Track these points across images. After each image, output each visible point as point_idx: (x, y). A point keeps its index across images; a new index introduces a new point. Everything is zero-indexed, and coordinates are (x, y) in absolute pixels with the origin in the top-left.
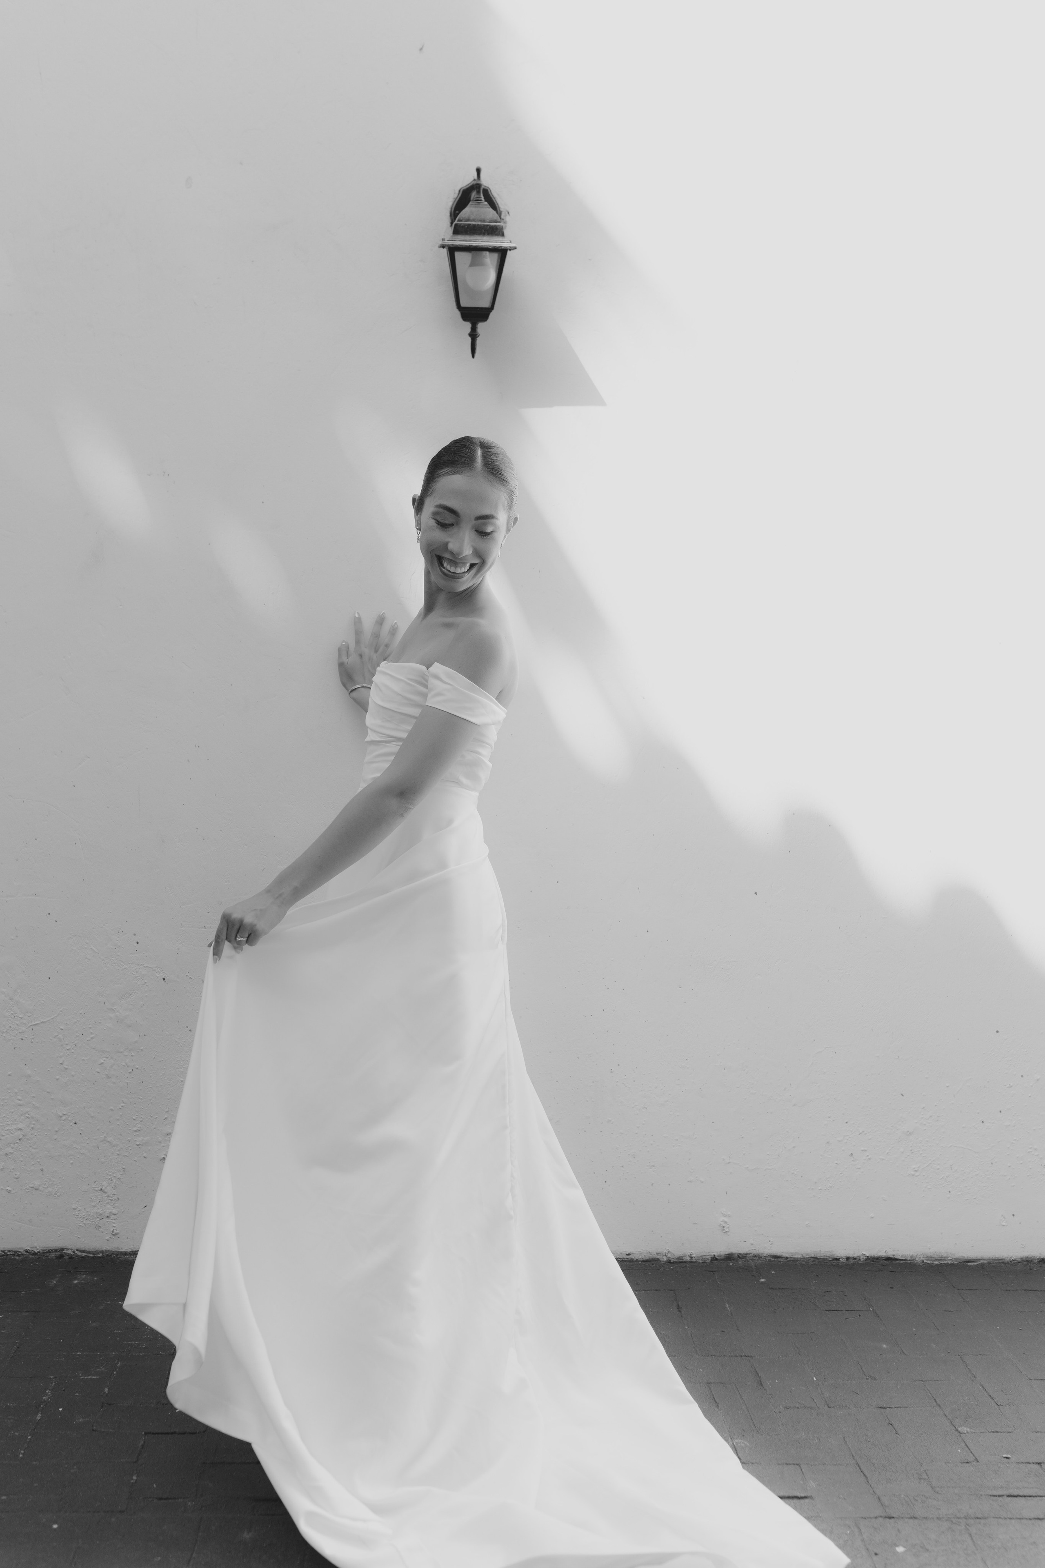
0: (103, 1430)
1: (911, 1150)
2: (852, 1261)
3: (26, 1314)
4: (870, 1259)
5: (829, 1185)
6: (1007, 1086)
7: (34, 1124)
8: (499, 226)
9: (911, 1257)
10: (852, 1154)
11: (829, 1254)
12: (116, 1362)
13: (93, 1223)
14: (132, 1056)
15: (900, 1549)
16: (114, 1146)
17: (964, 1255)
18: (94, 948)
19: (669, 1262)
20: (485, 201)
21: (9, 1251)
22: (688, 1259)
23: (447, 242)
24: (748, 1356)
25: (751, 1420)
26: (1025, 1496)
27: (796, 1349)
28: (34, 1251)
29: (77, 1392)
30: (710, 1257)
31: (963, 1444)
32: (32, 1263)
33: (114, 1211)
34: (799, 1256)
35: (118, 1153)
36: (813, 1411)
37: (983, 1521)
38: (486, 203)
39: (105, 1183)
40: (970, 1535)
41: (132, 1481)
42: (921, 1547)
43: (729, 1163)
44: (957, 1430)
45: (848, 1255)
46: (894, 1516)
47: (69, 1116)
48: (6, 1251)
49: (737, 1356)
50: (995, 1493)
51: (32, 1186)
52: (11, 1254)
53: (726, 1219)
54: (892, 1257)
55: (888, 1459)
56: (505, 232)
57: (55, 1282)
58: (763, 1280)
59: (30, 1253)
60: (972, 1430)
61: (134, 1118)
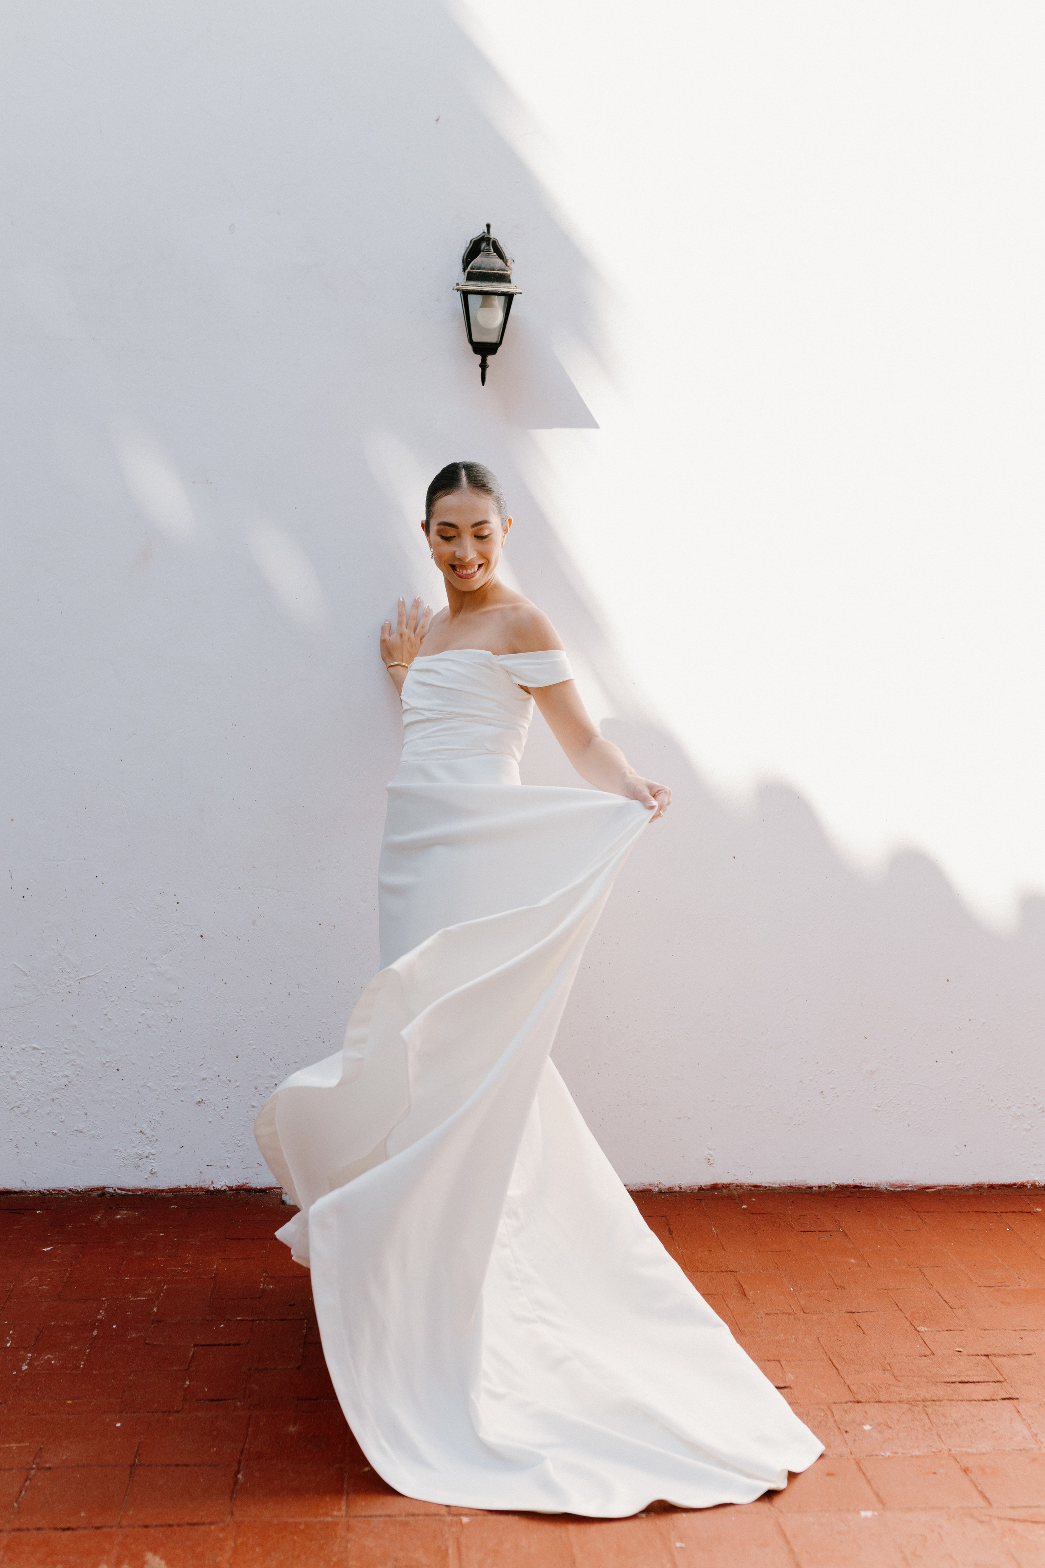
0: (155, 1343)
1: (875, 1088)
2: (823, 1189)
3: (75, 1245)
4: (839, 1187)
5: (803, 1120)
6: (958, 1029)
7: (79, 1071)
8: (506, 274)
9: (876, 1185)
10: (822, 1092)
11: (803, 1183)
12: (162, 1285)
13: (133, 1163)
14: (171, 1007)
15: (867, 1427)
16: (154, 1091)
17: (922, 1183)
18: (137, 908)
19: (660, 1193)
20: (494, 252)
21: (54, 1190)
22: (678, 1189)
23: (460, 287)
24: (733, 1271)
25: (736, 1325)
26: (974, 1382)
27: (775, 1264)
28: (78, 1190)
29: (128, 1312)
30: (697, 1187)
31: (921, 1341)
32: (76, 1200)
33: (153, 1152)
34: (777, 1186)
35: (157, 1097)
36: (790, 1316)
37: (938, 1403)
38: (495, 254)
39: (145, 1126)
40: (927, 1414)
41: (185, 1386)
42: (885, 1425)
43: (713, 1101)
44: (916, 1330)
45: (820, 1184)
46: (862, 1400)
47: (112, 1063)
48: (51, 1191)
49: (723, 1272)
50: (948, 1380)
51: (76, 1129)
52: (55, 1193)
53: (711, 1152)
54: (859, 1185)
55: (857, 1354)
56: (512, 278)
57: (99, 1217)
58: (745, 1207)
59: (73, 1192)
60: (929, 1329)
61: (173, 1065)
